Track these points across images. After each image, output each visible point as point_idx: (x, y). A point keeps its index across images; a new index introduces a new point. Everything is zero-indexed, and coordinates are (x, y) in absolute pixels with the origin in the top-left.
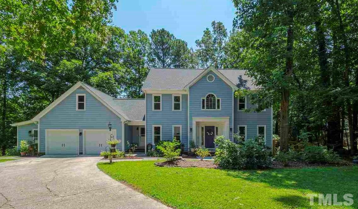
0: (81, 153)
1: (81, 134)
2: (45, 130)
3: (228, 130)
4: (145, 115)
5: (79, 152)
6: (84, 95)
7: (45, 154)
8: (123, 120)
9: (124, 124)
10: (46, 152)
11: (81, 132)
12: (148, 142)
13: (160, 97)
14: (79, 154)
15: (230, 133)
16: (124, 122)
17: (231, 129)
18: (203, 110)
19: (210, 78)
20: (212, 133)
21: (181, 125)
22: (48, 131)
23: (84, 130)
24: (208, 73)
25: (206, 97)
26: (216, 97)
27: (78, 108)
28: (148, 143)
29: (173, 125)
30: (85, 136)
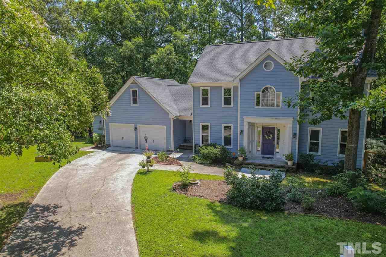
0: (137, 148)
1: (136, 128)
2: (109, 124)
3: (291, 135)
4: (192, 112)
5: (135, 147)
6: (137, 89)
7: (110, 146)
8: (171, 117)
9: (173, 120)
10: (111, 144)
11: (136, 127)
12: (195, 142)
13: (208, 90)
14: (135, 148)
15: (294, 140)
16: (173, 118)
17: (295, 134)
18: (258, 107)
19: (268, 65)
20: (272, 137)
21: (232, 125)
22: (111, 125)
23: (138, 125)
24: (265, 59)
25: (262, 90)
26: (275, 91)
27: (132, 103)
28: (195, 144)
29: (222, 124)
30: (140, 131)
